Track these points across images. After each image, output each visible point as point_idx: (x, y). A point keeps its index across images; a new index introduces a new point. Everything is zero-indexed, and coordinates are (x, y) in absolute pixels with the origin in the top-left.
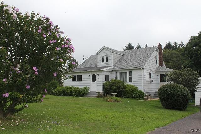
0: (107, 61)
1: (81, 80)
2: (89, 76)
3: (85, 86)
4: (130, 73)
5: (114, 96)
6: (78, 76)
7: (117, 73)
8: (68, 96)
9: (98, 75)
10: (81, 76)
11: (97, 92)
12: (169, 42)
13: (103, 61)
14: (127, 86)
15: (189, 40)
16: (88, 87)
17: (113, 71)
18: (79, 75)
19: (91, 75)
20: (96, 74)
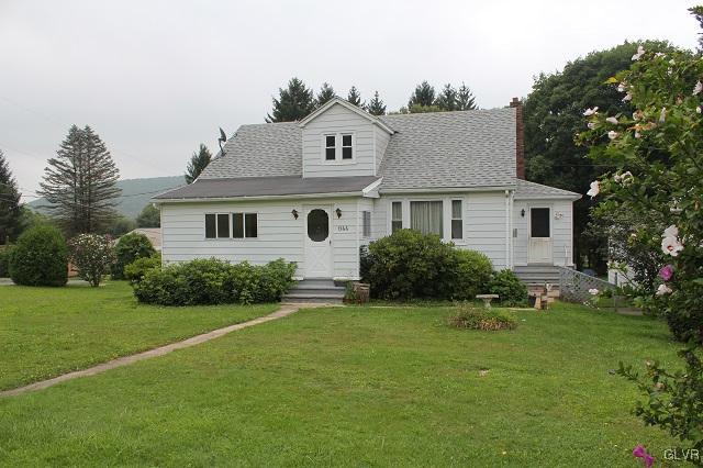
0: (347, 154)
1: (253, 232)
2: (296, 216)
3: (274, 259)
4: (456, 203)
5: (488, 305)
6: (237, 217)
7: (397, 205)
8: (216, 304)
9: (339, 215)
10: (252, 219)
11: (337, 283)
12: (425, 84)
13: (331, 155)
14: (464, 258)
15: (534, 87)
16: (287, 260)
17: (381, 195)
18: (245, 210)
19: (304, 213)
20: (330, 212)
